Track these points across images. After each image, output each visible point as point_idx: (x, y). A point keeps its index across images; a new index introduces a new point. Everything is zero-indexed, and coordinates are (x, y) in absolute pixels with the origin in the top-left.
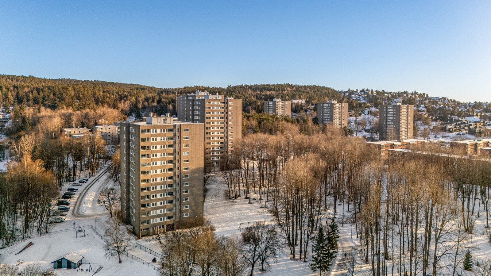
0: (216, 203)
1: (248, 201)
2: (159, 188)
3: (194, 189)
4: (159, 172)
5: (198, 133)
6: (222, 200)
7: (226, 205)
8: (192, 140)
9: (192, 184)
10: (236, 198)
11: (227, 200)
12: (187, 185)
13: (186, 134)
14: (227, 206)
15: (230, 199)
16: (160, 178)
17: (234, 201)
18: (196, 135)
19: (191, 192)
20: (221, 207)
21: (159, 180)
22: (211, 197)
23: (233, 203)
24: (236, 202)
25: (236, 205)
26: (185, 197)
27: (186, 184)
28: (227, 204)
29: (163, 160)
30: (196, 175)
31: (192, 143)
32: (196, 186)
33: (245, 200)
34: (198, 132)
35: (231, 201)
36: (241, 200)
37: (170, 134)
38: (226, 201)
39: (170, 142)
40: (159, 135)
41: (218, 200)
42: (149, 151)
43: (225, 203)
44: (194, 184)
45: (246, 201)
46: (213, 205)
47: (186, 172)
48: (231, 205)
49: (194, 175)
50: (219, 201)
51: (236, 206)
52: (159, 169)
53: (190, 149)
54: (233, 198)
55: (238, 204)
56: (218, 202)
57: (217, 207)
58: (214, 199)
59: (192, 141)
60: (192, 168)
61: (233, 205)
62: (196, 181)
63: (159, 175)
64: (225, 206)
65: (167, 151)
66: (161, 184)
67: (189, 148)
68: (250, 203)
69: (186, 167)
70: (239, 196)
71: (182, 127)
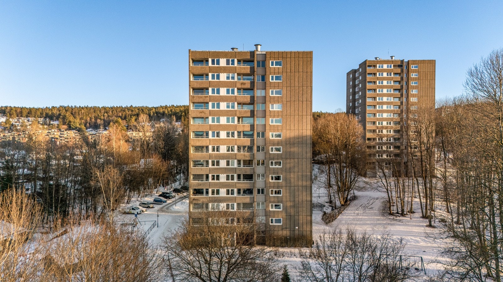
0: (361, 217)
1: (426, 222)
2: (223, 163)
3: (292, 176)
4: (223, 135)
5: (301, 70)
6: (375, 215)
7: (378, 222)
8: (289, 82)
9: (288, 166)
10: (403, 214)
11: (383, 215)
12: (277, 166)
13: (277, 71)
14: (380, 224)
15: (391, 214)
16: (225, 146)
17: (398, 218)
18: (297, 74)
19: (285, 179)
20: (368, 224)
21: (223, 149)
22: (356, 208)
23: (393, 222)
24: (400, 221)
25: (399, 225)
26: (274, 187)
27: (276, 163)
28: (381, 222)
29: (231, 116)
30: (295, 149)
31: (289, 88)
32: (296, 169)
33: (422, 219)
34: (301, 68)
35: (392, 217)
36: (413, 219)
37: (244, 68)
38: (382, 218)
39: (244, 84)
40: (224, 70)
41: (366, 213)
42: (206, 97)
43: (378, 220)
44: (292, 165)
45: (422, 222)
46: (354, 220)
47: (276, 142)
48: (389, 224)
49: (292, 150)
50: (367, 216)
51: (397, 227)
52: (224, 130)
53: (284, 100)
54: (398, 213)
55: (403, 225)
56: (365, 216)
57: (359, 224)
58: (361, 211)
59: (288, 85)
60: (288, 136)
61: (392, 225)
62: (296, 160)
63: (223, 142)
64: (375, 225)
65: (237, 99)
66: (228, 158)
67: (282, 97)
68: (430, 226)
69: (277, 133)
70: (412, 212)
71: (268, 56)
